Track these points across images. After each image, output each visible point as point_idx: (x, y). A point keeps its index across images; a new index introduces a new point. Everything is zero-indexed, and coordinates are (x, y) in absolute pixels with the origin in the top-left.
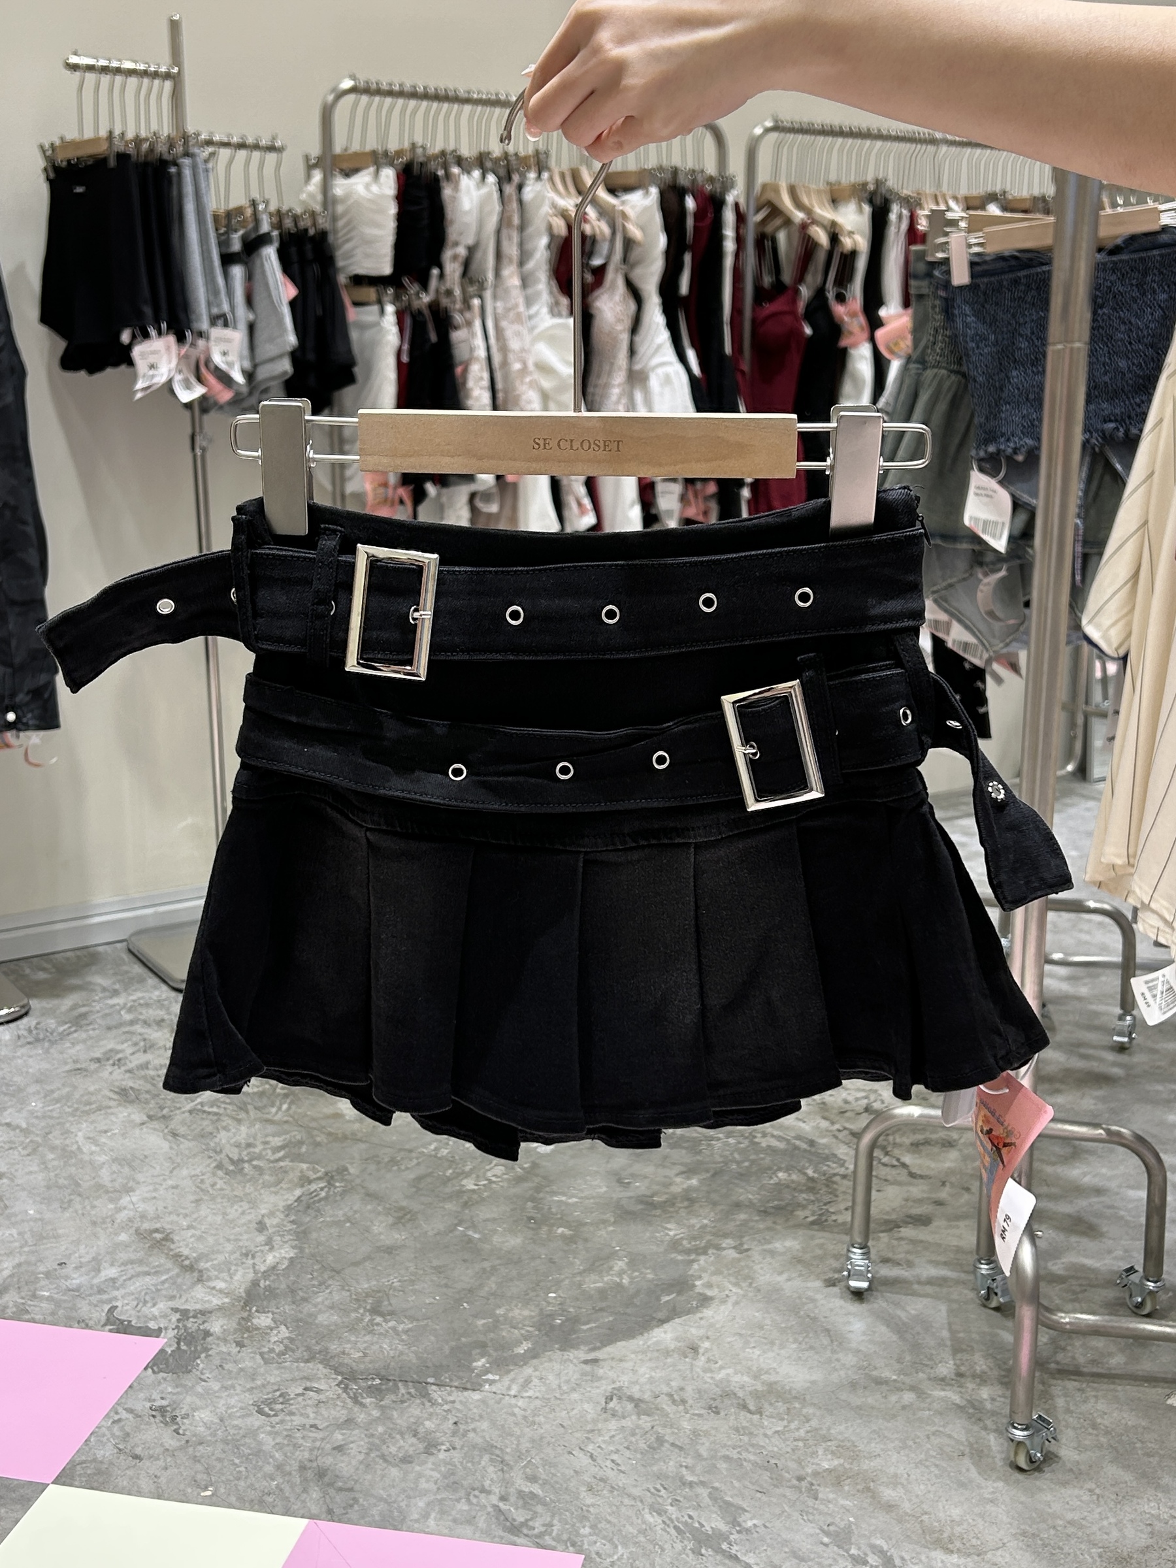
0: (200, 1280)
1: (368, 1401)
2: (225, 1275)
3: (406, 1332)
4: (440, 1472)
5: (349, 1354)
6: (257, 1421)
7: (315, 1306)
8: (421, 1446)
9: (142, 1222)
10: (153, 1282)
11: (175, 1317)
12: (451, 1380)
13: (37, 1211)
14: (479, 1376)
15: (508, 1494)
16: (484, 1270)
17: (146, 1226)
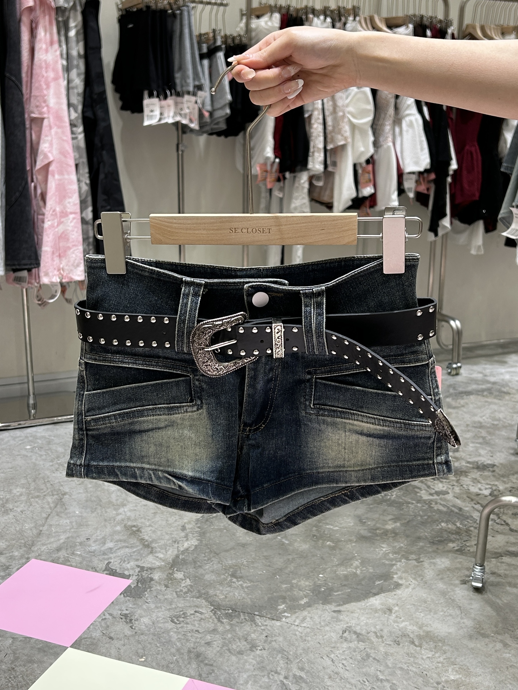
0: (151, 552)
1: (225, 620)
2: (164, 551)
3: (247, 587)
4: (256, 660)
5: (218, 596)
6: (170, 625)
7: (205, 570)
8: (248, 646)
9: (128, 521)
10: (130, 551)
11: (138, 570)
12: (267, 614)
13: (81, 512)
14: (281, 613)
15: (289, 676)
16: (289, 559)
17: (130, 523)
